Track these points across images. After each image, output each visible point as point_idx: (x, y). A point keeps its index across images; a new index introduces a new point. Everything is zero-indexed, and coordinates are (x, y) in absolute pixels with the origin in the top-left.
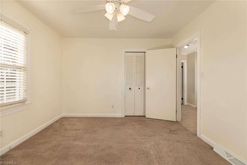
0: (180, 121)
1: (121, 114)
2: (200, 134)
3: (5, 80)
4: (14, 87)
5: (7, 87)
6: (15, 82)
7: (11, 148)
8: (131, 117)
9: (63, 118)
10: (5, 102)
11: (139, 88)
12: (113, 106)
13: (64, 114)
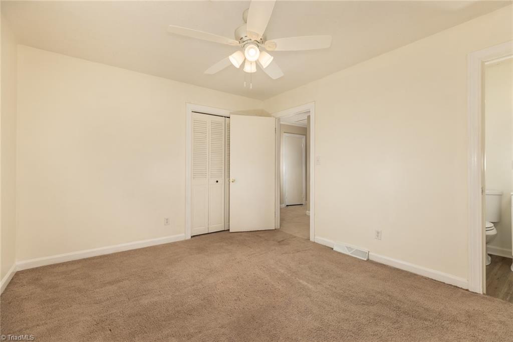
0: (279, 227)
2: (315, 236)
11: (217, 181)
12: (167, 220)
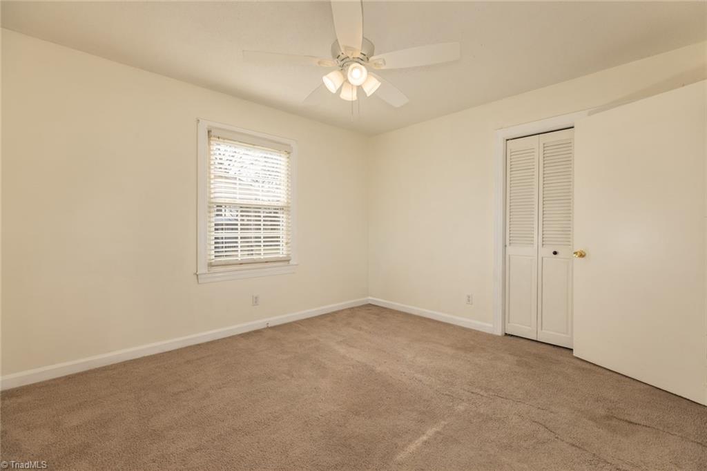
1: (491, 326)
3: (262, 227)
4: (277, 237)
5: (264, 238)
6: (277, 229)
7: (269, 326)
8: (522, 341)
9: (370, 305)
10: (262, 257)
11: (555, 253)
12: (469, 297)
13: (371, 299)
